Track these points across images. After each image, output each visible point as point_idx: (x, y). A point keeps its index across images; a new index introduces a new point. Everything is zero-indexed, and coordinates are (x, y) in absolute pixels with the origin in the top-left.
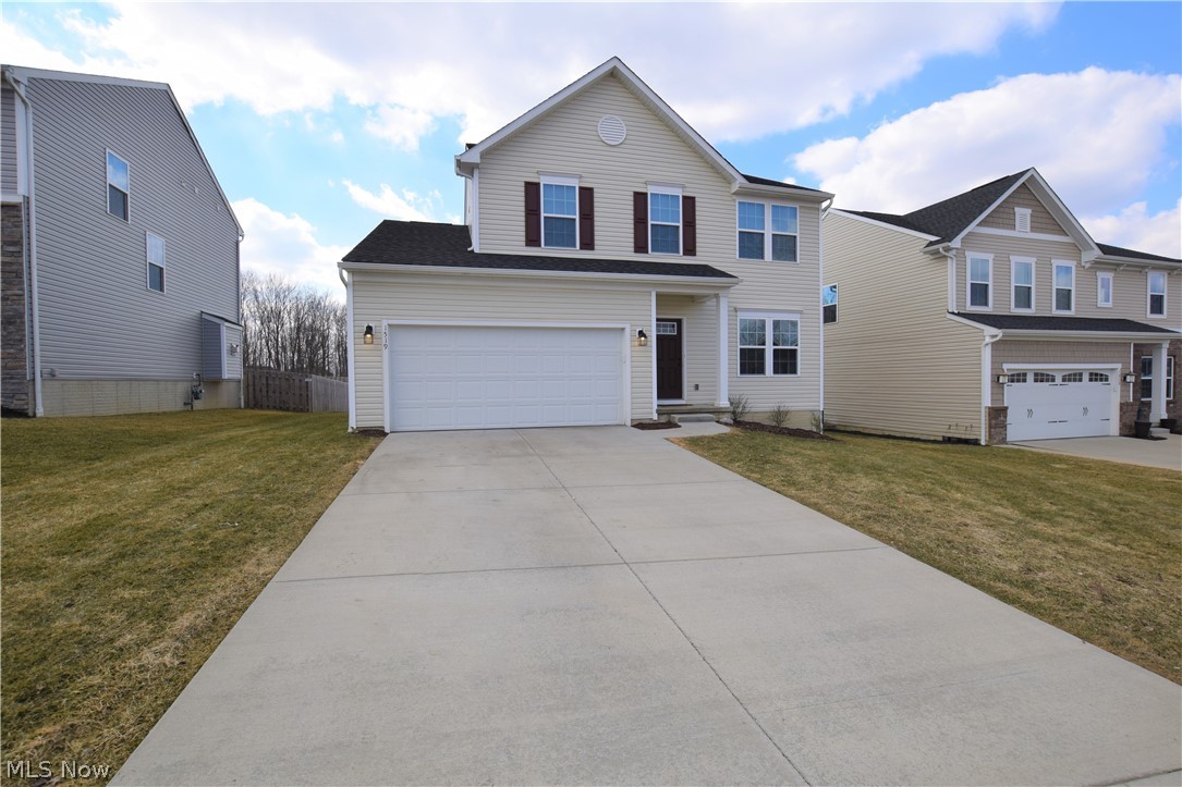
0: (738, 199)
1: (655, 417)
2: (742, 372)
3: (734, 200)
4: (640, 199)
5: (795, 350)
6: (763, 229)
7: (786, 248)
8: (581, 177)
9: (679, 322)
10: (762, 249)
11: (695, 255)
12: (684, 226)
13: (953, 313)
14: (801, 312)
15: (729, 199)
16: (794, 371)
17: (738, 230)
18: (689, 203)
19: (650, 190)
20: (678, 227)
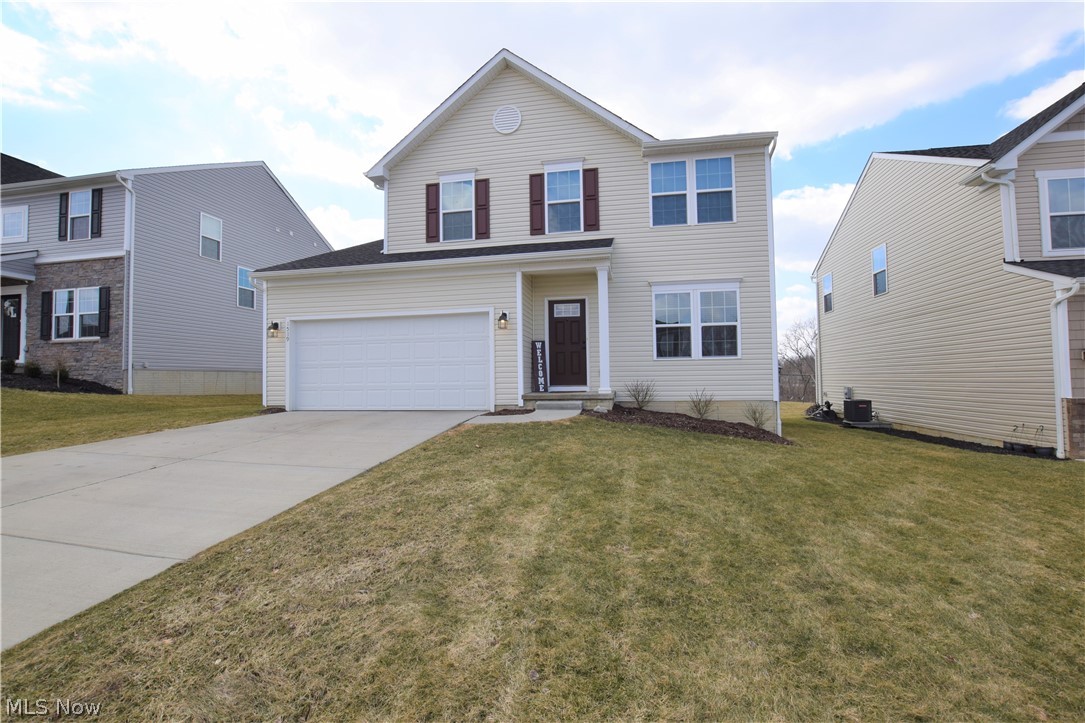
0: (651, 162)
1: (521, 403)
2: (661, 353)
3: (646, 163)
4: (536, 181)
5: (735, 327)
6: (686, 189)
7: (716, 207)
8: (477, 170)
9: (582, 302)
10: (684, 213)
11: (598, 229)
12: (585, 200)
13: (1014, 263)
14: (741, 281)
15: (641, 162)
16: (733, 351)
17: (651, 195)
18: (591, 177)
19: (546, 170)
20: (579, 203)
